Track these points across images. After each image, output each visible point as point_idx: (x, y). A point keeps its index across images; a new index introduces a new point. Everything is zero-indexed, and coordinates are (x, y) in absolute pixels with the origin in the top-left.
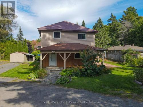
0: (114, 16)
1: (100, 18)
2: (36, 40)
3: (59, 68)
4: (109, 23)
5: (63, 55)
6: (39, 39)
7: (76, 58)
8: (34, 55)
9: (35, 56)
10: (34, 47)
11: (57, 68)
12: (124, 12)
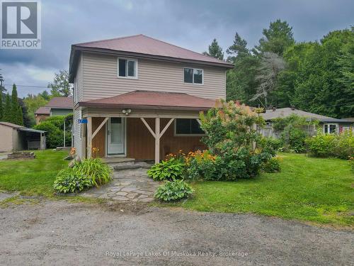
0: (242, 40)
1: (215, 40)
2: (37, 95)
3: (135, 162)
4: (232, 56)
5: (152, 122)
6: (45, 93)
7: (179, 135)
8: (43, 132)
9: (46, 134)
10: (38, 112)
11: (131, 161)
12: (265, 32)
